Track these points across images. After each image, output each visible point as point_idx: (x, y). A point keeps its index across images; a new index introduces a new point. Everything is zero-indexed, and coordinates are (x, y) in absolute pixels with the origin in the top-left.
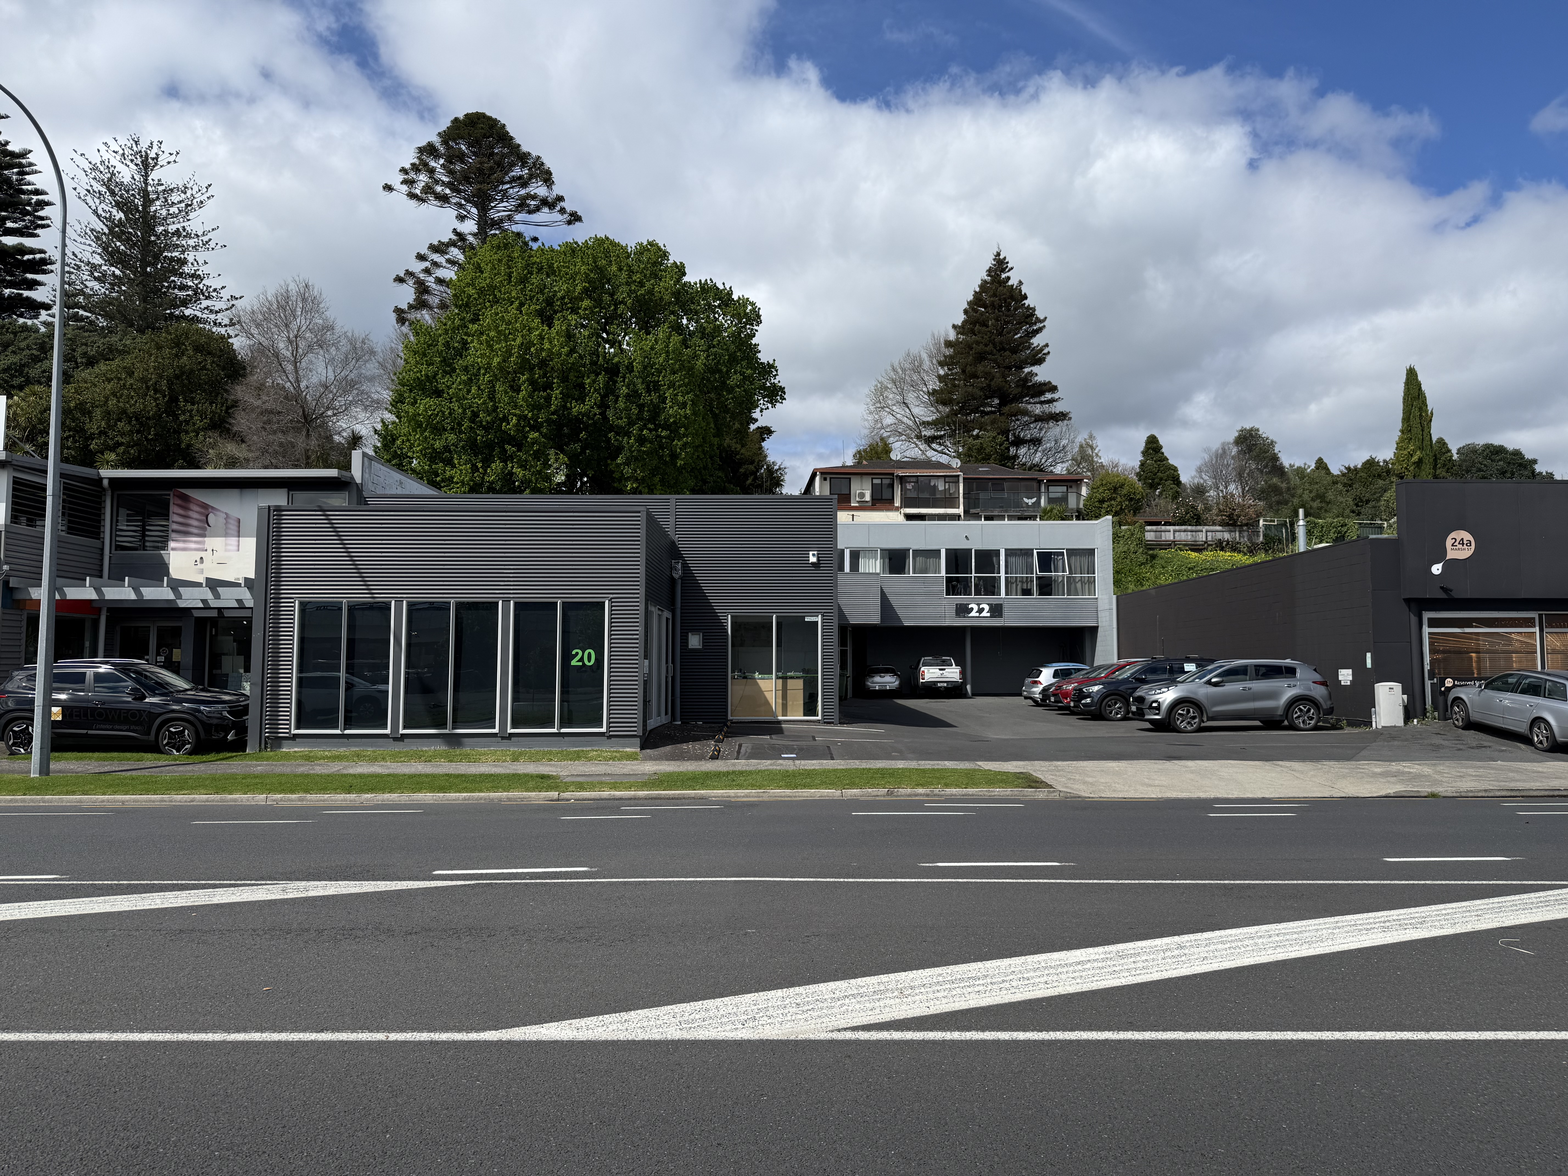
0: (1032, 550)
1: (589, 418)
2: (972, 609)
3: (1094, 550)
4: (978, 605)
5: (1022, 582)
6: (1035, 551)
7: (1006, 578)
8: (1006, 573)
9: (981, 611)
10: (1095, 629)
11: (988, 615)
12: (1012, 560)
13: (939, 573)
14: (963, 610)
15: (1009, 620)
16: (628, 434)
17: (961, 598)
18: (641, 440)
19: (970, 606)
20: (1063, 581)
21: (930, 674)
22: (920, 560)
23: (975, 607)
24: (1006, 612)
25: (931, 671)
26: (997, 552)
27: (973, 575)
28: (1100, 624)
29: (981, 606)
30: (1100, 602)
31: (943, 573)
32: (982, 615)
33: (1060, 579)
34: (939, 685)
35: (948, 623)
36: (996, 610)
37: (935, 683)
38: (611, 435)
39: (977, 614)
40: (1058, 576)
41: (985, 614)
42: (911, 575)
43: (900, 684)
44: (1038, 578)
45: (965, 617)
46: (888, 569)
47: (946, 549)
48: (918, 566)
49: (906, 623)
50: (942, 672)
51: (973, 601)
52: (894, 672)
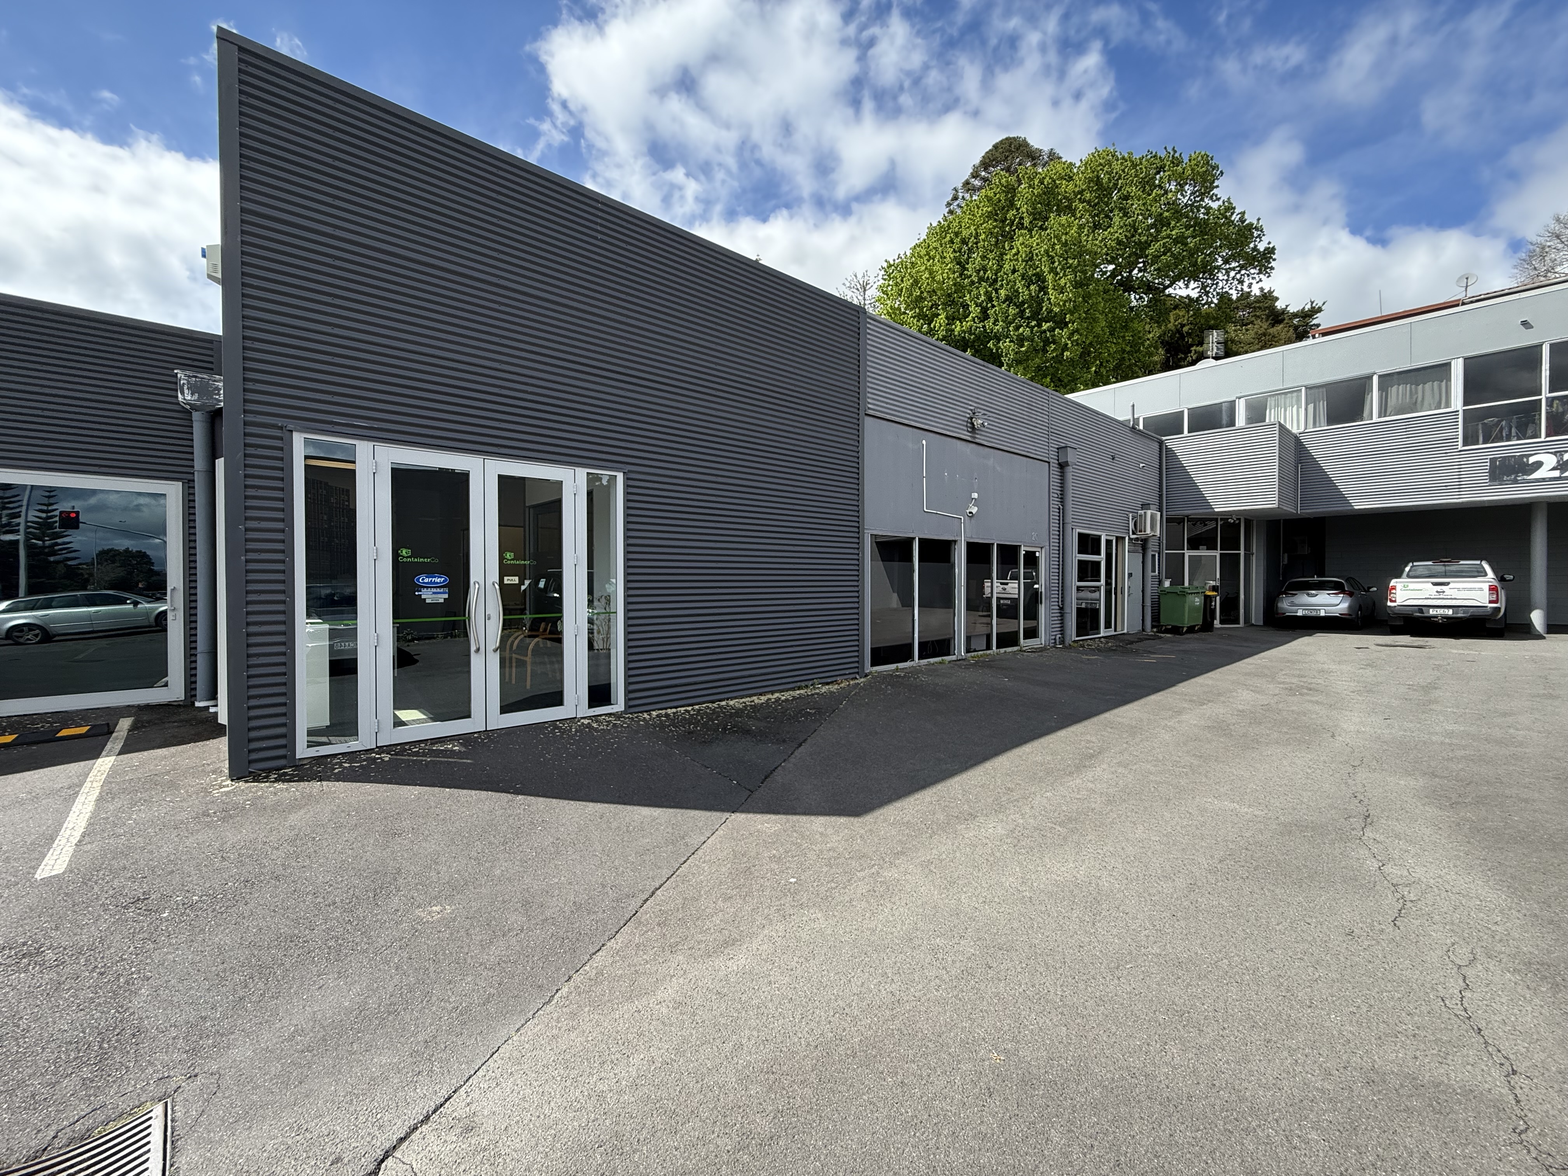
2: (1539, 465)
4: (1559, 454)
9: (1564, 465)
13: (1448, 405)
14: (1512, 469)
17: (1511, 447)
19: (1532, 460)
21: (1409, 591)
22: (1397, 393)
23: (1550, 461)
25: (1411, 586)
29: (1565, 457)
31: (1457, 401)
32: (1565, 474)
34: (1432, 612)
37: (1420, 608)
39: (1556, 474)
42: (1375, 419)
43: (1350, 607)
45: (1515, 481)
46: (1323, 418)
47: (1466, 359)
48: (1392, 401)
49: (1360, 505)
50: (1439, 588)
51: (1544, 448)
52: (1338, 588)
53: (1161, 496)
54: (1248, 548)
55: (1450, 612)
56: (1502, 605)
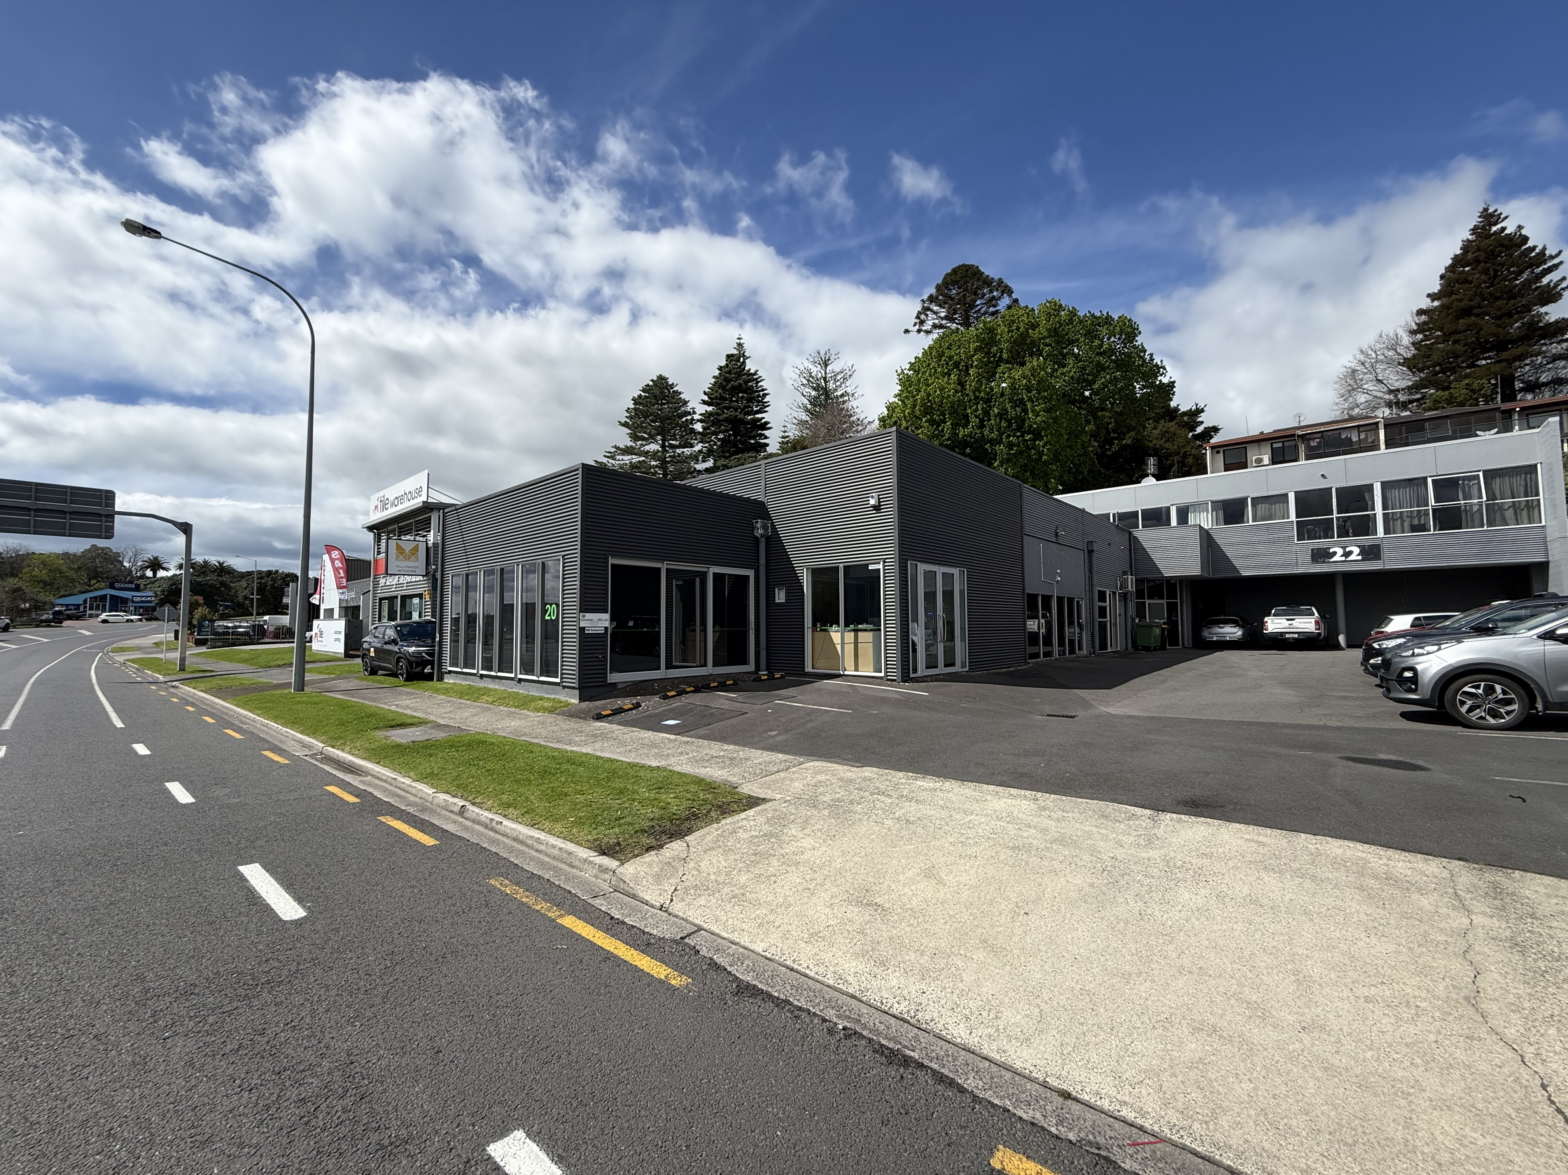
0: (1425, 479)
1: (971, 438)
2: (1335, 553)
3: (1535, 466)
4: (1344, 548)
5: (1412, 518)
6: (1430, 480)
7: (1385, 516)
8: (1384, 508)
9: (1347, 554)
10: (1544, 567)
11: (1360, 558)
12: (1395, 494)
13: (1288, 518)
14: (1322, 555)
15: (1390, 562)
16: (1000, 442)
17: (1321, 543)
18: (1010, 446)
19: (1331, 550)
20: (1480, 510)
21: (1275, 624)
22: (1262, 508)
23: (1340, 551)
24: (1385, 553)
25: (1276, 621)
26: (1370, 488)
27: (1335, 515)
28: (1550, 559)
29: (1348, 549)
30: (1549, 530)
31: (1293, 517)
32: (1350, 558)
33: (1475, 508)
34: (1287, 636)
35: (1300, 570)
36: (1371, 552)
37: (1281, 634)
38: (987, 446)
39: (1343, 559)
40: (1471, 505)
41: (1352, 557)
42: (1251, 523)
43: (1243, 635)
44: (1434, 510)
45: (1324, 562)
46: (1222, 521)
47: (1295, 492)
48: (1259, 513)
49: (1245, 573)
50: (1290, 622)
51: (1336, 544)
52: (1236, 623)
53: (1131, 566)
54: (1181, 599)
55: (1296, 636)
56: (1322, 631)
